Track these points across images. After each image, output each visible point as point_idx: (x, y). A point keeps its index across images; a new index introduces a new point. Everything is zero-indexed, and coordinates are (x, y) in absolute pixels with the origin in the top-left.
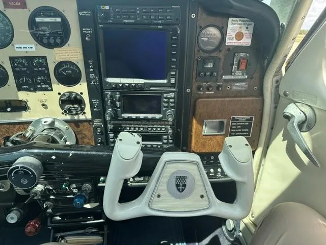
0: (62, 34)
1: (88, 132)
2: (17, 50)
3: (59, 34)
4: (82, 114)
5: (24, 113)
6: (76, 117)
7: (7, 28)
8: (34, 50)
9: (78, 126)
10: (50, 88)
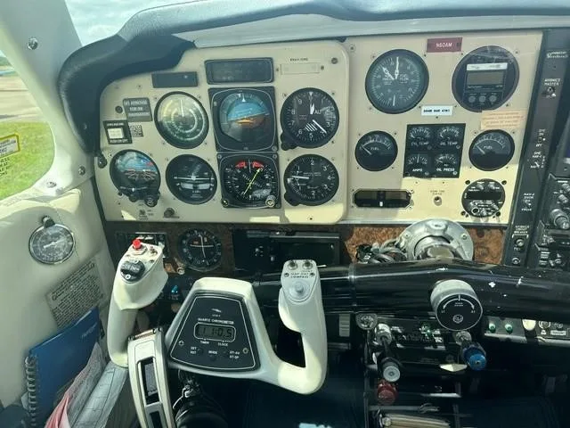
0: (502, 88)
1: (495, 245)
2: (423, 114)
3: (496, 88)
4: (495, 215)
5: (401, 211)
6: (482, 221)
7: (413, 81)
8: (450, 113)
9: (481, 235)
10: (455, 173)
